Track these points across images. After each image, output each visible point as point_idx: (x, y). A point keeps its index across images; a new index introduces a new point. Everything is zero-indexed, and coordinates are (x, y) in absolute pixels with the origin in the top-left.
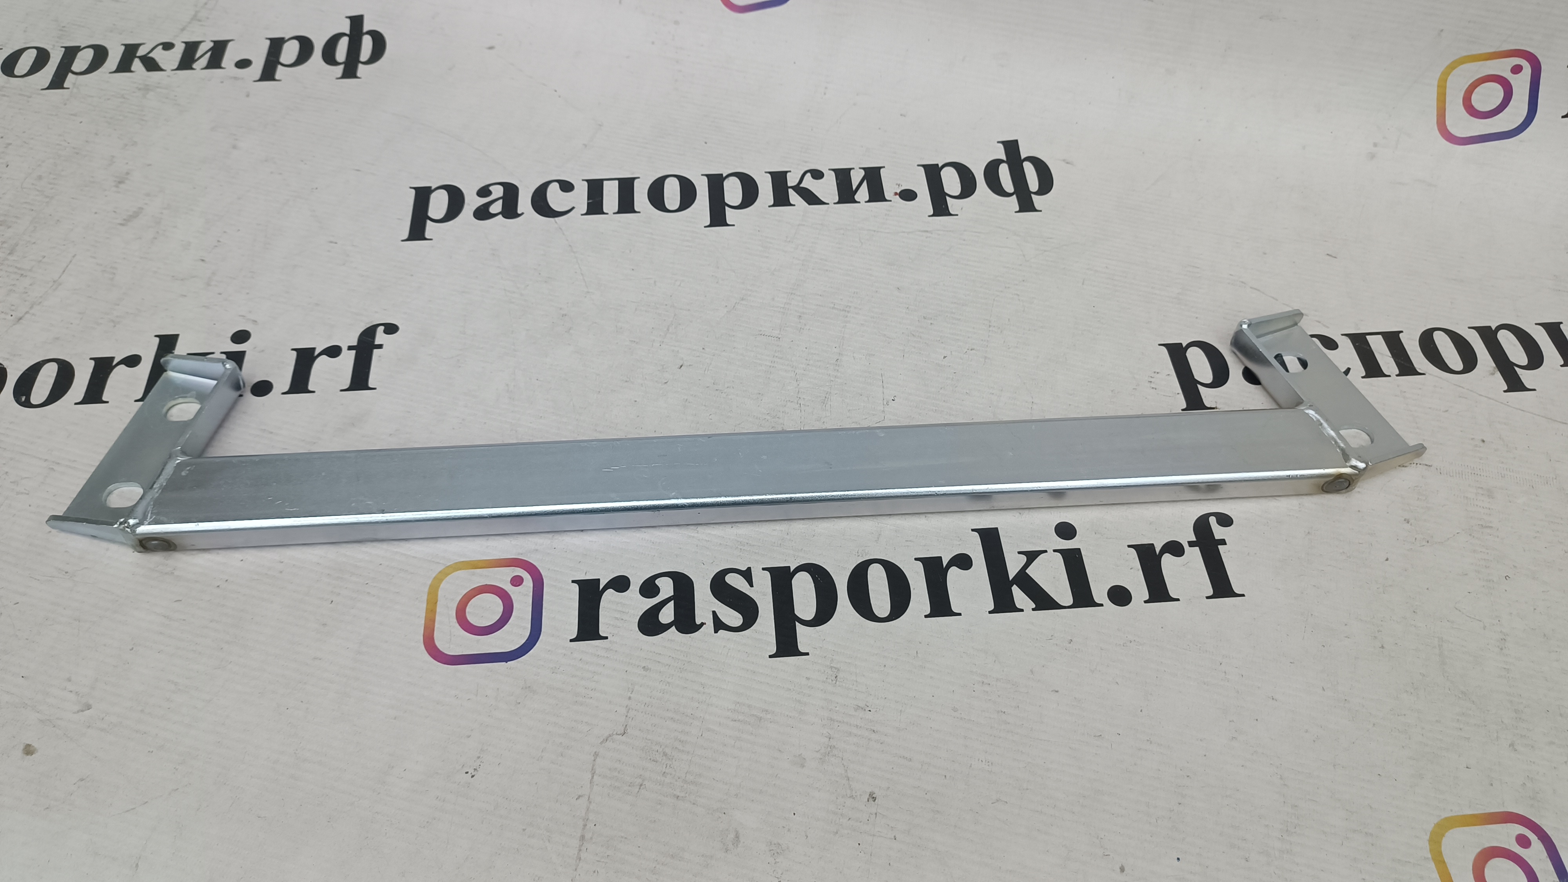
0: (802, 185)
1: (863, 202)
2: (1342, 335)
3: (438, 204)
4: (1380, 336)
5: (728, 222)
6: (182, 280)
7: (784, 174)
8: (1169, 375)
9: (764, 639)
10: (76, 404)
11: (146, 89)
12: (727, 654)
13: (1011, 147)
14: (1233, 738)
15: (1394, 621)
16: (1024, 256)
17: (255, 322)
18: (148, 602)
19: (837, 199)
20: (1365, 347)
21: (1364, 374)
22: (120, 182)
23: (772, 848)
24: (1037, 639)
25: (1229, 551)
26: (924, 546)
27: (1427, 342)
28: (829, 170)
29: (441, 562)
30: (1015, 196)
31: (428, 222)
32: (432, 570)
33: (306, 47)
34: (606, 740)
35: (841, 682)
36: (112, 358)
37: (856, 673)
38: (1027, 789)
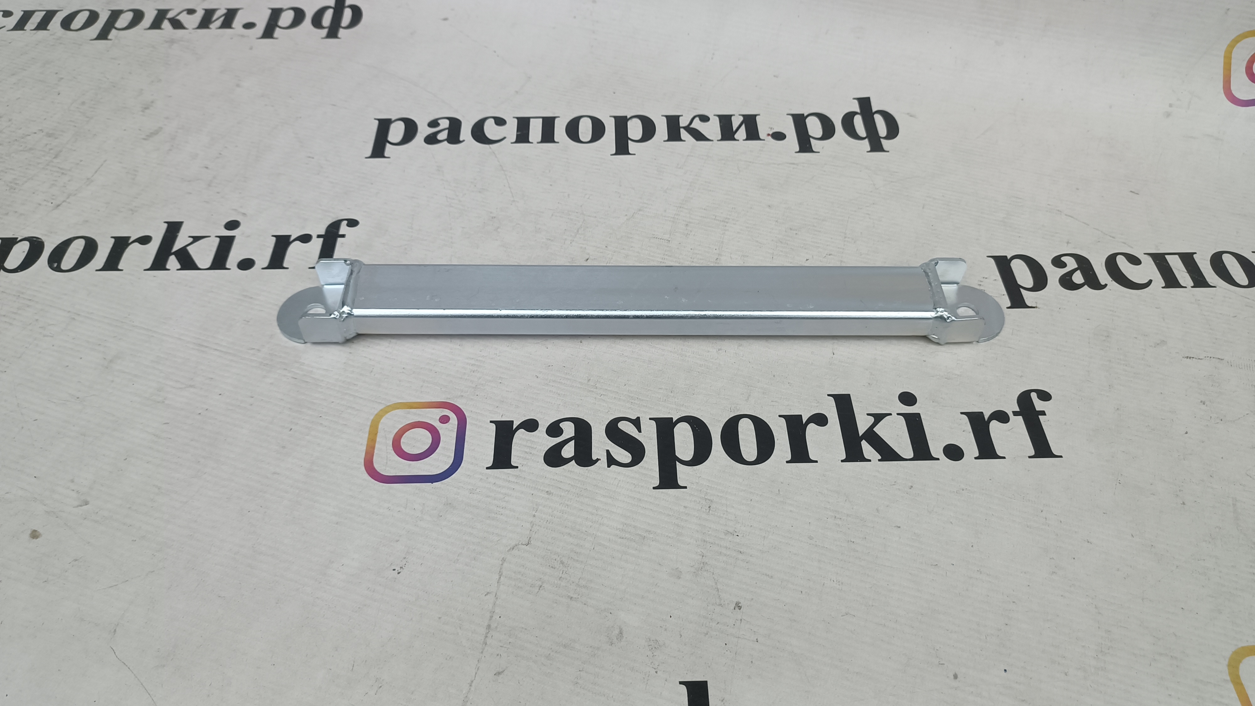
0: (692, 126)
1: (741, 140)
2: (1145, 254)
3: (396, 132)
4: (1177, 256)
5: (630, 152)
6: (189, 181)
7: (677, 117)
8: (995, 280)
9: (650, 474)
10: (97, 270)
11: (172, 42)
12: (618, 484)
13: (865, 103)
14: (1054, 573)
15: (1193, 482)
16: (874, 185)
17: (244, 214)
18: (142, 423)
19: (720, 137)
20: (1164, 264)
21: (1164, 285)
22: (146, 108)
23: (651, 644)
24: (882, 484)
25: (1048, 421)
26: (787, 406)
27: (1217, 261)
28: (714, 115)
29: (382, 402)
30: (867, 140)
31: (388, 145)
32: (374, 408)
33: (299, 15)
34: (513, 549)
35: (714, 511)
36: (129, 238)
37: (727, 504)
38: (873, 606)
